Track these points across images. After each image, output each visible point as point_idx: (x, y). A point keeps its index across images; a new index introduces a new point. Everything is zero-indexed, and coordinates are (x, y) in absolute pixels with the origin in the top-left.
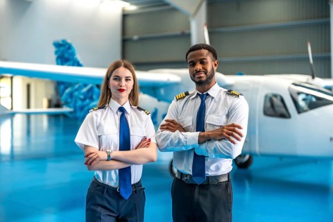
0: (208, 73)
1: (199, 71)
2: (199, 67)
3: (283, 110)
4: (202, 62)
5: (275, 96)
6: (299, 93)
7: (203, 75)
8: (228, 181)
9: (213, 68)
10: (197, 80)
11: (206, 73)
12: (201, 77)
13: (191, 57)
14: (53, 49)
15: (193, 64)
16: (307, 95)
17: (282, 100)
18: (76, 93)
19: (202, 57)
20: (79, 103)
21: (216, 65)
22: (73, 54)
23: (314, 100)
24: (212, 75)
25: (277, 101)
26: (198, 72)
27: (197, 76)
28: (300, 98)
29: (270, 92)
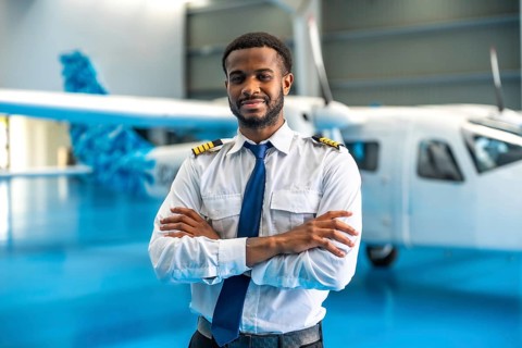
0: (272, 103)
1: (254, 97)
2: (254, 86)
3: (449, 168)
4: (262, 76)
5: (437, 143)
6: (477, 137)
7: (261, 105)
8: (321, 340)
9: (282, 92)
10: (246, 116)
11: (267, 102)
12: (256, 110)
13: (238, 61)
14: (59, 67)
15: (240, 78)
16: (490, 139)
17: (449, 151)
18: (98, 142)
19: (263, 66)
20: (103, 159)
21: (287, 85)
22: (92, 75)
23: (502, 148)
24: (280, 106)
25: (439, 152)
26: (250, 98)
27: (246, 107)
28: (479, 146)
29: (426, 136)
